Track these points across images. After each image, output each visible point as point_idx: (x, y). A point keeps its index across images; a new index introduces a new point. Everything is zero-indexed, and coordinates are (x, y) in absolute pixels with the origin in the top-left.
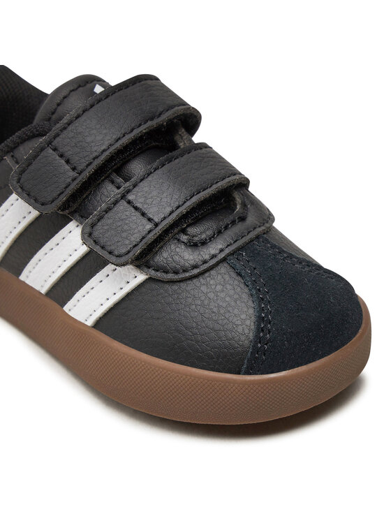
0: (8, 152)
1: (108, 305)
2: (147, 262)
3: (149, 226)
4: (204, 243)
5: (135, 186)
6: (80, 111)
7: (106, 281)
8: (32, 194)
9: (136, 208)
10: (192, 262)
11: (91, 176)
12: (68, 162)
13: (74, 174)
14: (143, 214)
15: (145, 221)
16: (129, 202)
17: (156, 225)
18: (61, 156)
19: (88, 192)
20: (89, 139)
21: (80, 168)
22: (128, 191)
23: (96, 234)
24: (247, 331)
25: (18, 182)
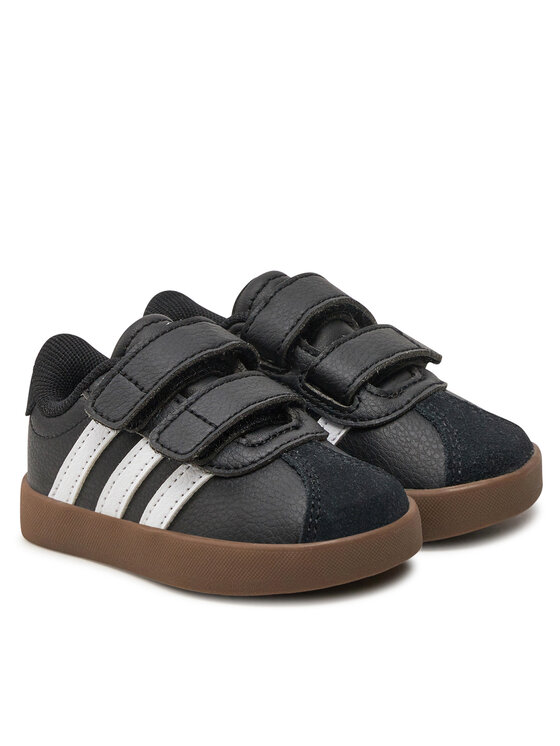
0: (85, 389)
1: (177, 507)
2: (211, 462)
3: (211, 429)
4: (260, 444)
5: (197, 399)
6: (147, 342)
7: (174, 485)
8: (105, 414)
9: (198, 416)
10: (250, 459)
11: (157, 394)
12: (136, 384)
13: (142, 393)
14: (205, 420)
15: (207, 425)
16: (192, 412)
17: (217, 428)
18: (130, 380)
19: (156, 411)
20: (155, 364)
21: (146, 389)
22: (191, 404)
23: (162, 439)
24: (300, 509)
25: (93, 406)
